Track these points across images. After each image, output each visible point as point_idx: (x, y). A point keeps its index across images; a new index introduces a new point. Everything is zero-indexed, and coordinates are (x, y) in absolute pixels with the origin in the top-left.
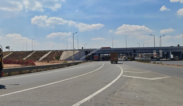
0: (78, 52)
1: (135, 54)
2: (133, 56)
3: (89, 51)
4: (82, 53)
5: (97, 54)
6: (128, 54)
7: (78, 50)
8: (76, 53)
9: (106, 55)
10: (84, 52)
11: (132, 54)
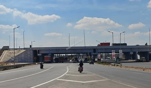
0: (24, 52)
1: (95, 54)
2: (93, 56)
3: (39, 51)
4: (29, 53)
5: (50, 54)
6: (88, 54)
7: (24, 49)
8: (21, 53)
9: (63, 55)
10: (32, 52)
11: (92, 54)
